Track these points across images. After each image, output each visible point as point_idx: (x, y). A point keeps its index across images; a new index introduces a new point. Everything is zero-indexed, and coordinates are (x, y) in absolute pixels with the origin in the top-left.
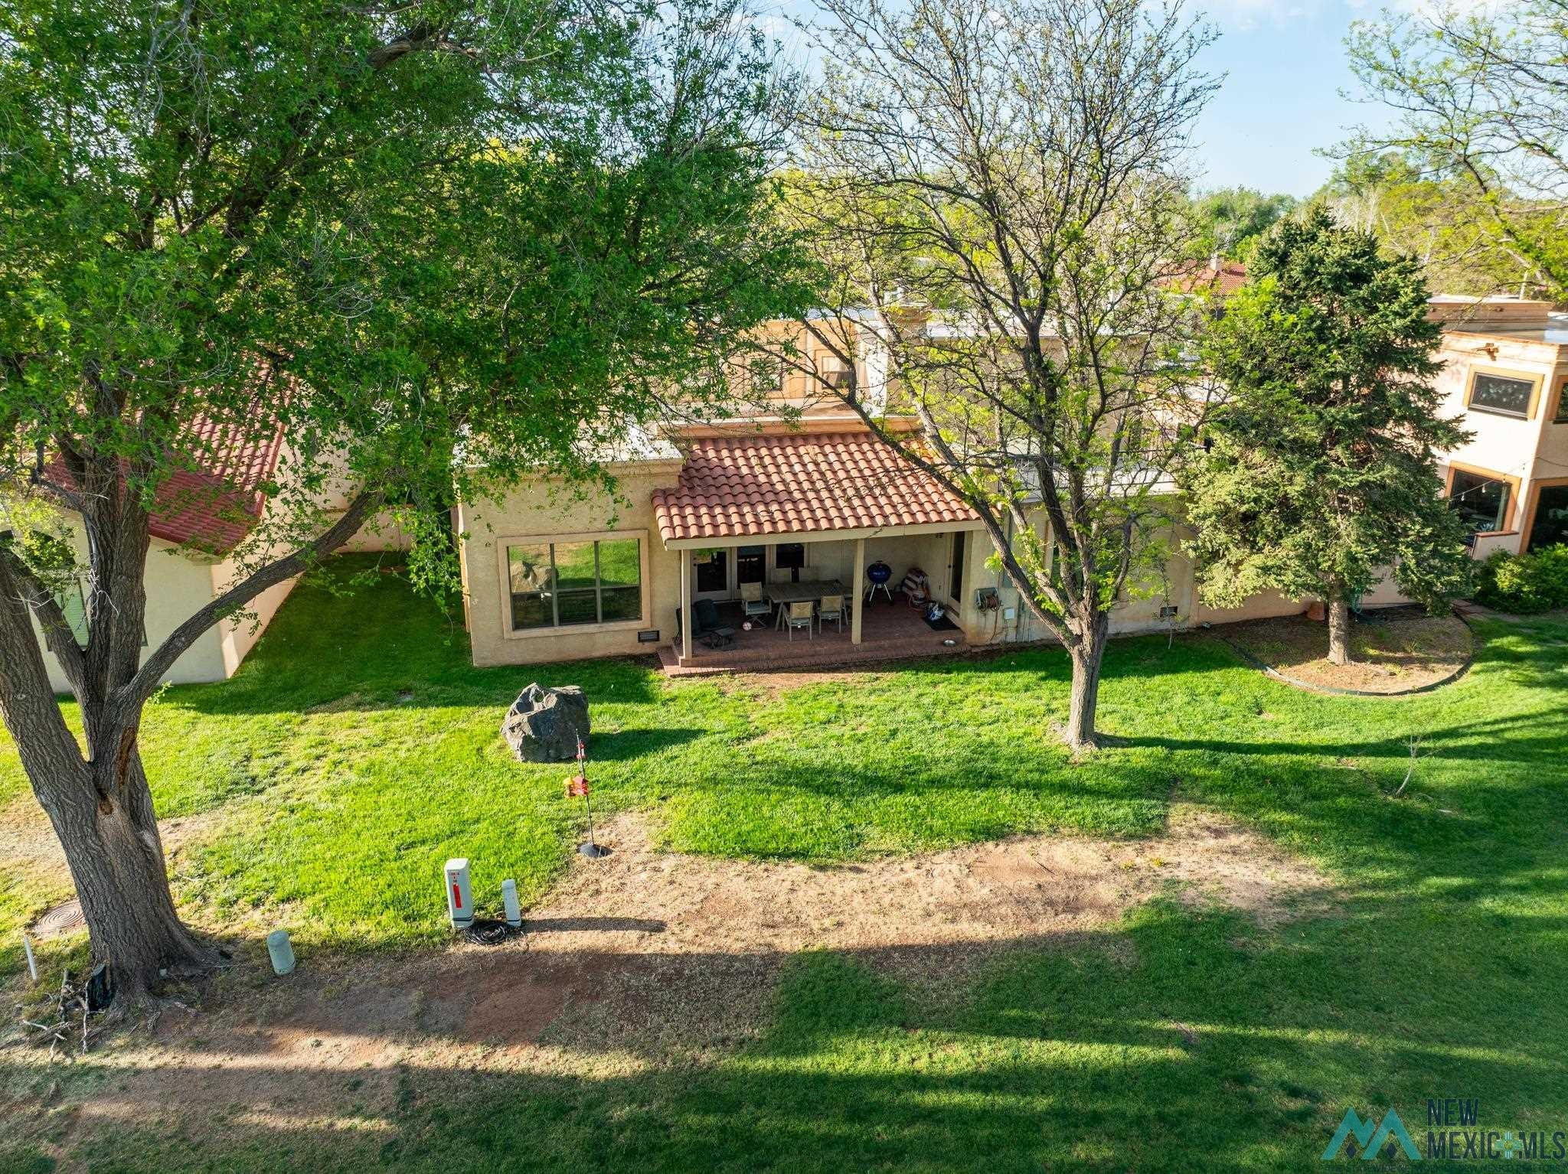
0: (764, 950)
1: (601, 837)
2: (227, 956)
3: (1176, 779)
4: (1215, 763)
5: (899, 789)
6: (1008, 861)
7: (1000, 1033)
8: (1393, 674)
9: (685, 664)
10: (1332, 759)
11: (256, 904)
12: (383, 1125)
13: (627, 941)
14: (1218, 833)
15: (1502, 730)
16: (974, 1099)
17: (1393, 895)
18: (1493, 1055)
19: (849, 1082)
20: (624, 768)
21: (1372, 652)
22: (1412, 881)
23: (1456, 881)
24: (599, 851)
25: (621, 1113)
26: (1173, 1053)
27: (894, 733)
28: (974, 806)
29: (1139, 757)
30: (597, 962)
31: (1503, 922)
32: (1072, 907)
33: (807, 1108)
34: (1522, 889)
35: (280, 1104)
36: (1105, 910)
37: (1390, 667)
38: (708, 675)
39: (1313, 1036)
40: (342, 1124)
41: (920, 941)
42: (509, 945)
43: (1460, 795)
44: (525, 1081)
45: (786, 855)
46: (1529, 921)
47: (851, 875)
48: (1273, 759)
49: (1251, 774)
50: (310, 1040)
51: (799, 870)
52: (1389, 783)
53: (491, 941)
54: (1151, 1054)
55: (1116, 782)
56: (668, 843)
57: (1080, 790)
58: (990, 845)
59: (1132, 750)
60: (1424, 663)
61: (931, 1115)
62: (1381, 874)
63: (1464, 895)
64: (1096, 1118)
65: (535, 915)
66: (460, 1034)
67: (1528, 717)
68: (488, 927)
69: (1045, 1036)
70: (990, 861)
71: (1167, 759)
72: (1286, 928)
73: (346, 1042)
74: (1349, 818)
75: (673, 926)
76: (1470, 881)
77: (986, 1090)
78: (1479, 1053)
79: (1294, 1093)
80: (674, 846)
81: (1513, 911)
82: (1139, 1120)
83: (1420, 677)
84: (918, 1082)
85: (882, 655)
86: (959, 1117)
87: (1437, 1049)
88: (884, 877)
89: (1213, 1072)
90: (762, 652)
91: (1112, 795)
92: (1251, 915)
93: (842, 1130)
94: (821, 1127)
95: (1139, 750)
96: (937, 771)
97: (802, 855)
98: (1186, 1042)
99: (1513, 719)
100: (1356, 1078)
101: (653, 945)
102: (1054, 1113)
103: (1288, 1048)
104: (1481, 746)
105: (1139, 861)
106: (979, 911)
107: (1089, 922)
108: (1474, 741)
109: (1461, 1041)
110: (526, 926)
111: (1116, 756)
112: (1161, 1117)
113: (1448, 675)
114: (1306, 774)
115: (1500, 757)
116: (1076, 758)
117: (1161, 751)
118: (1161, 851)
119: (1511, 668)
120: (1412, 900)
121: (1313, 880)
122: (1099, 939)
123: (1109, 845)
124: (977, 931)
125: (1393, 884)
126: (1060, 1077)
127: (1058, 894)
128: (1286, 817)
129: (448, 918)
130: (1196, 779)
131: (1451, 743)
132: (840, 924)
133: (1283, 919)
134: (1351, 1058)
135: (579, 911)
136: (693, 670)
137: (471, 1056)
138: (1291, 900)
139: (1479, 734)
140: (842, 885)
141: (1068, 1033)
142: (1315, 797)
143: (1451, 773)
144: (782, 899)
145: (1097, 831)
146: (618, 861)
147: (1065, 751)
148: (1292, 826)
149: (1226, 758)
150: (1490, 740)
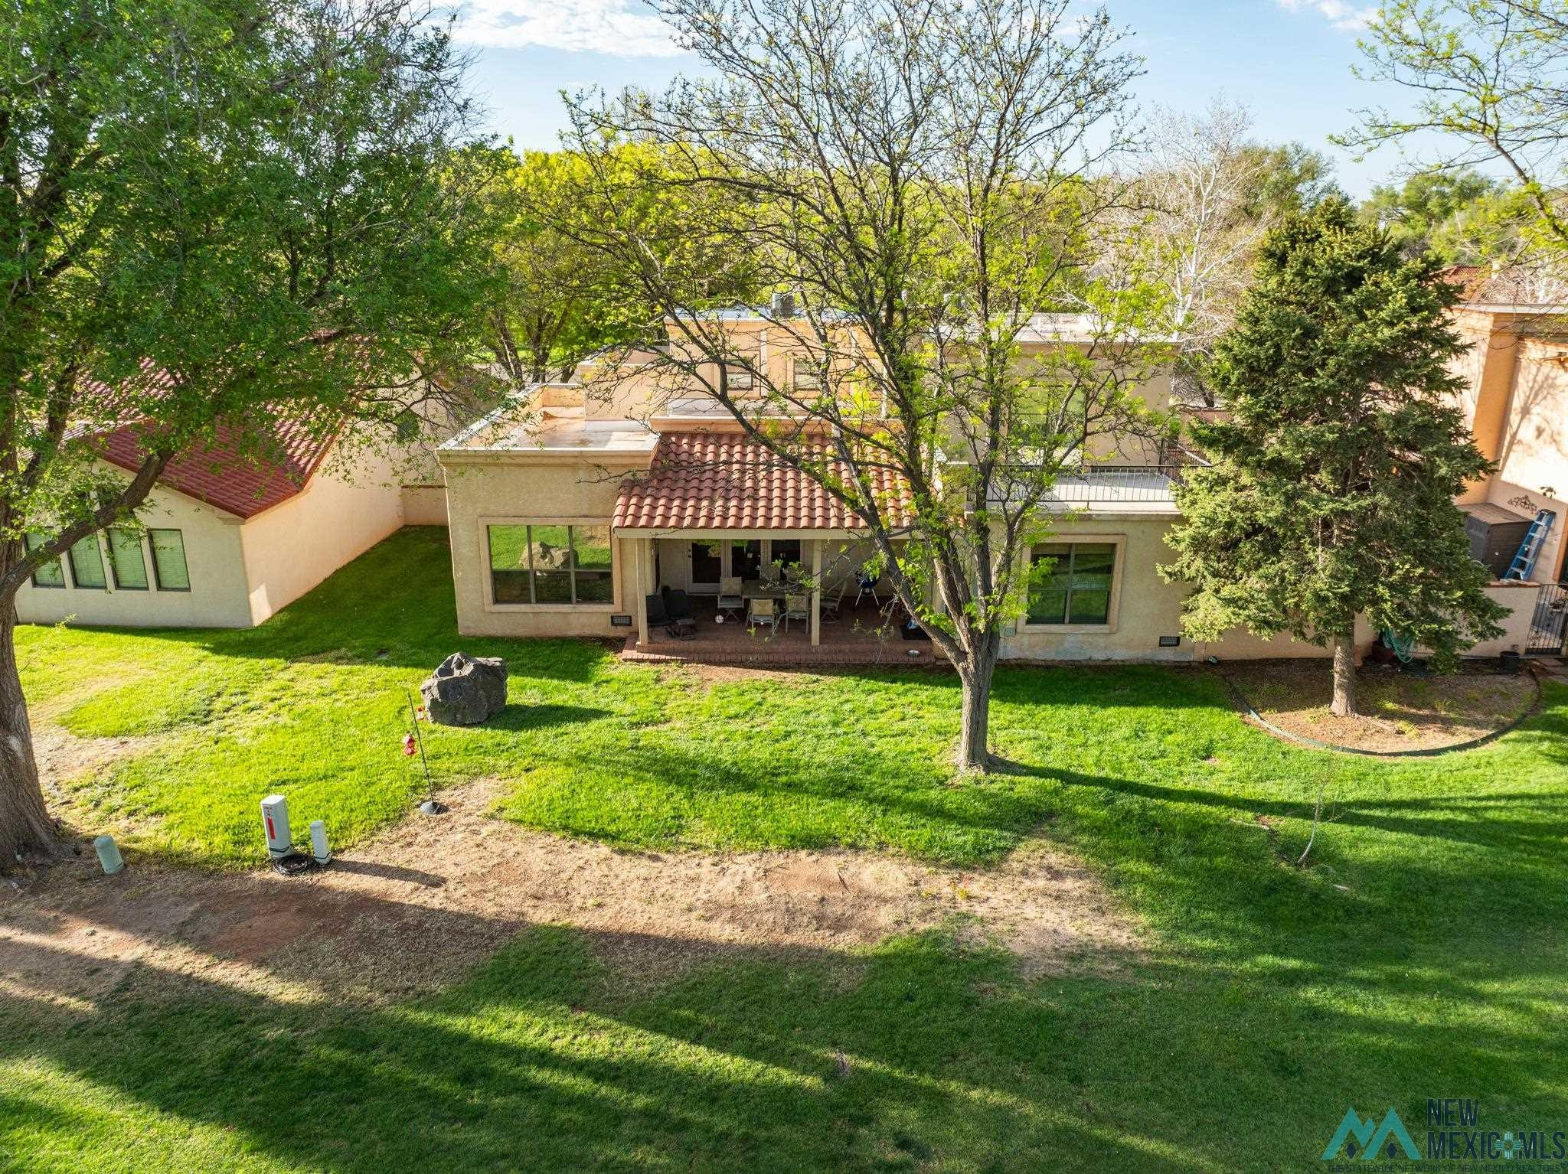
0: (514, 918)
1: (443, 797)
2: (78, 853)
3: (1052, 814)
4: (1110, 802)
5: (750, 787)
6: (813, 871)
7: (656, 1029)
8: (1400, 732)
9: (641, 650)
10: (1250, 815)
12: (89, 1007)
13: (401, 891)
14: (1055, 874)
15: (1486, 809)
16: (582, 1085)
17: (1205, 967)
18: (1167, 1150)
19: (486, 1047)
20: (510, 738)
21: (1390, 706)
22: (1241, 956)
23: (1293, 963)
24: (439, 808)
26: (811, 1081)
27: (787, 735)
28: (815, 814)
29: (1025, 787)
30: (362, 902)
31: (1315, 1014)
32: (839, 925)
33: (429, 1061)
34: (1369, 984)
36: (869, 935)
37: (1401, 725)
38: (658, 662)
39: (975, 1094)
40: (61, 1000)
41: (662, 932)
42: (304, 878)
43: (1371, 873)
44: (223, 991)
45: (594, 835)
46: (1345, 1017)
47: (645, 862)
48: (1181, 806)
49: (1143, 816)
50: (89, 929)
51: (604, 849)
52: (1290, 848)
53: (291, 873)
54: (787, 1077)
55: (983, 808)
56: (501, 810)
57: (937, 813)
58: (803, 854)
59: (1017, 779)
60: (1447, 725)
61: (533, 1090)
62: (1209, 943)
63: (1293, 979)
64: (684, 1125)
65: (346, 857)
66: (203, 945)
67: (1530, 797)
68: (296, 860)
69: (697, 1040)
70: (793, 869)
71: (1056, 792)
72: (1049, 983)
73: (114, 936)
74: (1217, 879)
75: (451, 885)
76: (1310, 966)
77: (598, 1078)
78: (1151, 1146)
79: (904, 1144)
80: (505, 814)
81: (1340, 1005)
82: (725, 1136)
83: (1434, 738)
84: (544, 1058)
86: (557, 1098)
87: (1103, 1133)
88: (675, 867)
89: (834, 1107)
90: (718, 645)
91: (964, 820)
92: (1022, 962)
93: (445, 1087)
94: (428, 1080)
95: (1030, 780)
96: (803, 776)
97: (612, 837)
98: (832, 1073)
99: (1510, 797)
100: (985, 1145)
101: (435, 899)
102: (646, 1113)
103: (938, 1101)
104: (1447, 823)
105: (947, 891)
106: (736, 913)
107: (846, 942)
108: (1440, 816)
109: (1145, 1130)
110: (333, 865)
111: (998, 783)
112: (745, 1138)
113: (1469, 739)
114: (1205, 827)
115: (1460, 837)
116: (957, 780)
117: (1051, 783)
118: (977, 885)
119: (1551, 740)
120: (1224, 975)
121: (1122, 938)
122: (842, 959)
123: (925, 870)
124: (721, 931)
125: (1217, 955)
126: (682, 1082)
127: (835, 910)
128: (1145, 868)
129: (265, 849)
130: (1074, 816)
131: (1410, 815)
132: (599, 905)
133: (1054, 972)
134: (1000, 1123)
135: (383, 859)
136: (646, 656)
137: (196, 964)
138: (1079, 954)
139: (1452, 809)
140: (630, 870)
141: (721, 1042)
142: (1198, 853)
143: (1380, 847)
144: (564, 876)
145: (924, 855)
146: (447, 820)
147: (948, 771)
148: (1144, 878)
149: (1124, 800)
150: (1463, 817)
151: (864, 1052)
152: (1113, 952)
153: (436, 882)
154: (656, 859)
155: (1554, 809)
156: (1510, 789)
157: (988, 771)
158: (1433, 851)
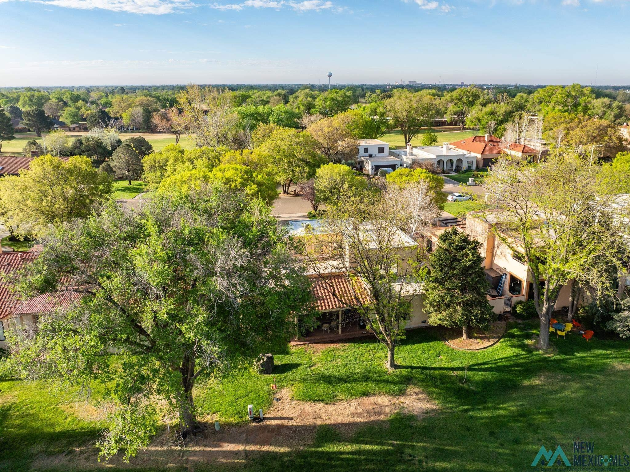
0: (313, 424)
1: (278, 396)
2: (206, 427)
3: (411, 378)
4: (422, 373)
5: (346, 382)
6: (368, 401)
7: (358, 443)
8: (479, 342)
9: (296, 341)
10: (451, 372)
11: (208, 414)
12: (243, 461)
13: (285, 422)
14: (417, 394)
15: (498, 362)
16: (350, 456)
17: (450, 411)
18: (453, 448)
19: (328, 453)
20: (283, 376)
21: (476, 335)
22: (456, 407)
23: (466, 407)
24: (278, 400)
25: (286, 459)
26: (390, 448)
27: (347, 364)
28: (362, 387)
29: (404, 372)
30: (280, 427)
31: (471, 417)
32: (379, 414)
33: (320, 458)
34: (480, 409)
35: (224, 457)
36: (386, 414)
37: (478, 340)
38: (302, 344)
39: (419, 444)
40: (236, 461)
41: (345, 422)
42: (261, 423)
43: (477, 383)
44: (268, 452)
45: (319, 401)
46: (477, 417)
47: (333, 406)
48: (437, 372)
49: (430, 376)
50: (226, 445)
51: (322, 404)
52: (461, 379)
53: (258, 422)
54: (386, 448)
55: (397, 379)
56: (293, 397)
57: (387, 382)
58: (364, 398)
59: (402, 370)
60: (488, 339)
61: (342, 459)
62: (450, 405)
63: (466, 411)
64: (372, 460)
65: (266, 416)
66: (255, 443)
67: (506, 358)
68: (256, 419)
69: (366, 444)
70: (364, 402)
71: (411, 372)
72: (424, 419)
73: (233, 445)
74: (448, 389)
75: (295, 419)
76: (469, 407)
77: (353, 455)
78: (450, 448)
79: (410, 456)
80: (294, 398)
81: (475, 415)
82: (381, 460)
83: (486, 343)
84: (341, 453)
85: (347, 337)
86: (348, 460)
87: (442, 447)
88: (340, 406)
89: (396, 452)
90: (316, 337)
91: (395, 383)
92: (417, 416)
93: (326, 462)
94: (322, 461)
95: (405, 369)
96: (356, 377)
97: (322, 401)
98: (393, 445)
99: (502, 359)
100: (424, 453)
101: (291, 423)
102: (365, 459)
103: (413, 447)
104: (490, 368)
105: (397, 402)
106: (359, 415)
107: (382, 417)
108: (489, 366)
109: (448, 445)
110: (265, 419)
111: (398, 371)
112: (384, 460)
113: (493, 343)
114: (443, 377)
115: (493, 371)
116: (389, 372)
117: (409, 370)
118: (402, 399)
119: (509, 340)
120: (454, 412)
121: (434, 407)
122: (383, 422)
123: (391, 397)
124: (357, 420)
125: (452, 408)
126: (368, 452)
127: (377, 410)
128: (434, 389)
129: (249, 417)
130: (416, 378)
131: (483, 367)
132: (329, 418)
133: (424, 417)
134: (425, 449)
135: (275, 415)
136: (299, 343)
137: (257, 448)
138: (427, 412)
139: (491, 364)
140: (331, 408)
141: (371, 443)
142: (443, 384)
143: (478, 376)
144: (317, 412)
145: (389, 393)
146: (282, 402)
147: (386, 370)
148: (434, 392)
149: (425, 372)
150: (493, 366)
151: (397, 440)
152: (433, 411)
153: (292, 419)
154: (334, 404)
155: (510, 361)
156: (502, 356)
157: (395, 369)
158: (488, 375)
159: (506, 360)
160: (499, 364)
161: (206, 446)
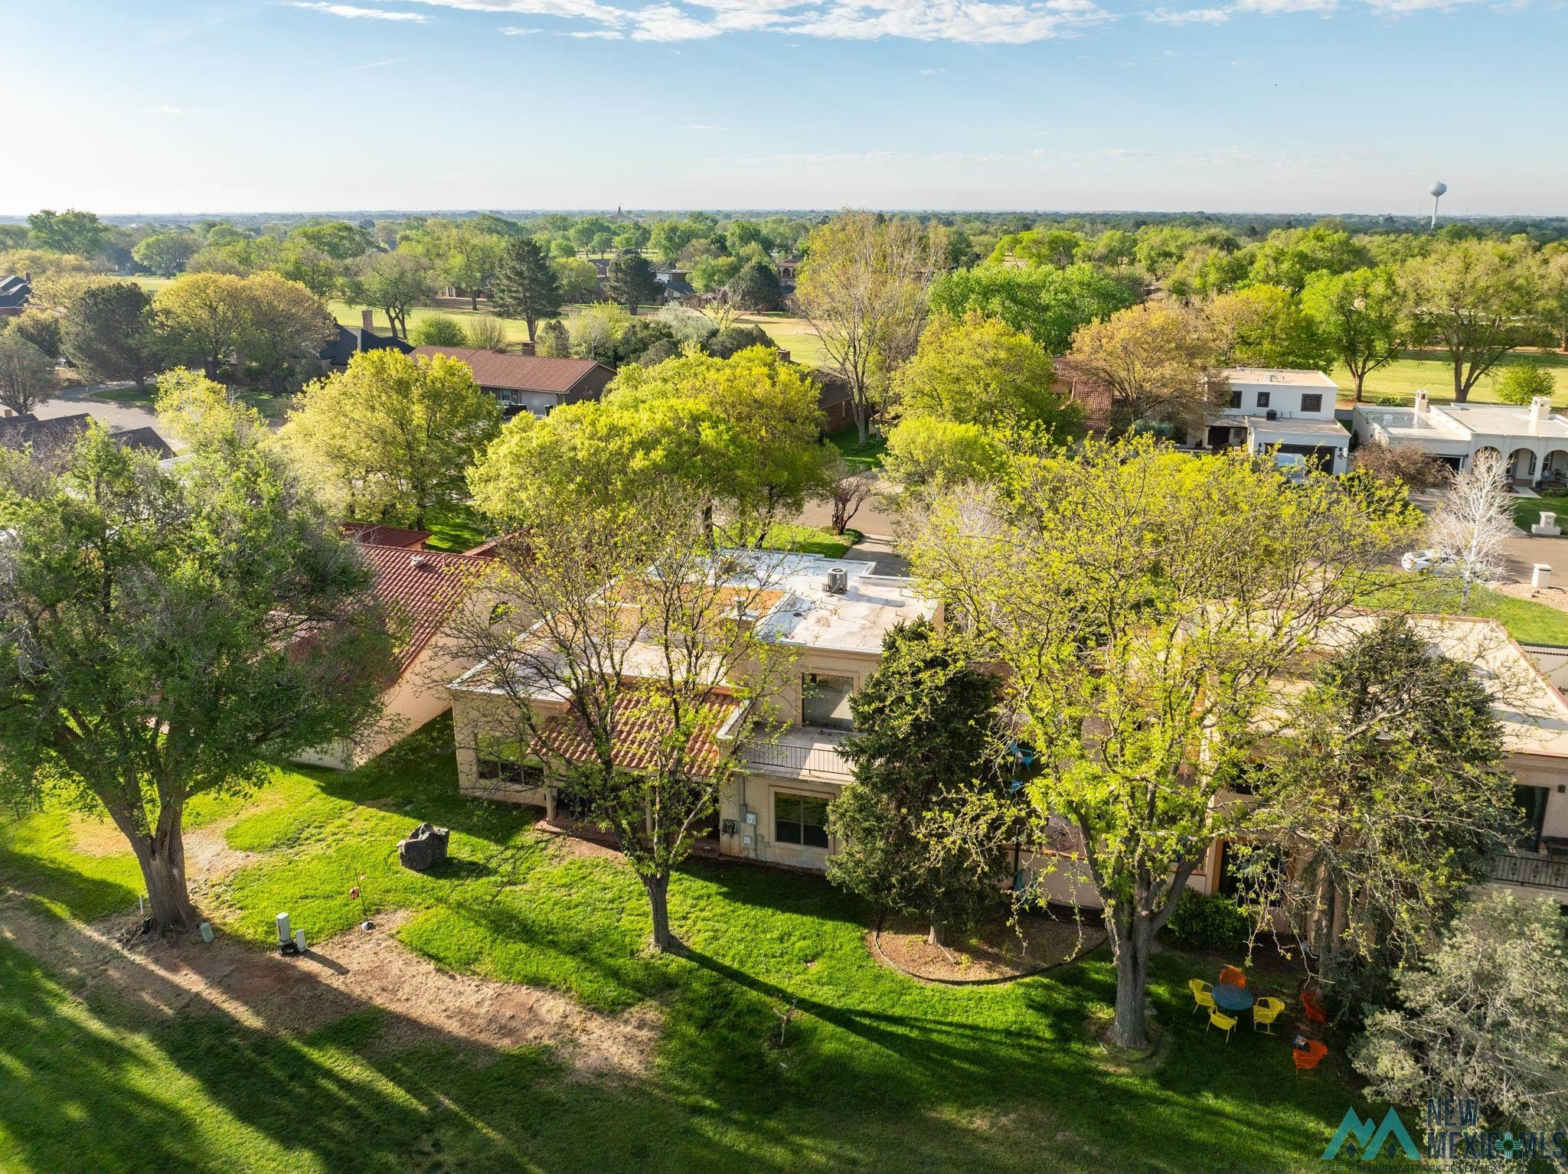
0: (366, 1000)
1: (379, 919)
2: (197, 926)
3: (675, 986)
4: (716, 984)
5: (530, 940)
6: (523, 999)
7: (380, 1070)
8: (957, 963)
9: (553, 824)
10: (787, 1007)
12: (170, 1012)
13: (325, 974)
14: (642, 1025)
15: (938, 1031)
16: (333, 1088)
17: (661, 1095)
19: (309, 1063)
22: (685, 1093)
23: (709, 1103)
24: (371, 927)
25: (234, 1040)
26: (423, 1109)
28: (547, 963)
29: (678, 964)
30: (306, 978)
31: (688, 1131)
32: (509, 1033)
33: (284, 1065)
34: (733, 1122)
35: (155, 994)
36: (518, 1040)
37: (964, 958)
38: (554, 833)
39: (485, 1130)
40: (162, 1007)
41: (423, 1020)
42: (288, 959)
43: (812, 1059)
45: (434, 958)
47: (445, 978)
48: (752, 994)
49: (725, 997)
50: (186, 972)
51: (429, 967)
53: (284, 954)
54: (415, 1104)
56: (399, 933)
57: (612, 974)
59: (679, 959)
60: (996, 963)
62: (677, 1082)
64: (358, 1116)
65: (314, 949)
66: (227, 990)
67: (974, 1028)
68: (290, 949)
69: (393, 1079)
70: (513, 996)
71: (691, 971)
72: (575, 1086)
73: (195, 977)
74: (723, 1045)
75: (349, 974)
76: (715, 1106)
79: (436, 1144)
80: (399, 935)
81: (705, 1130)
82: (371, 1124)
83: (974, 972)
84: (328, 1074)
86: (321, 1093)
87: (523, 1160)
88: (458, 984)
89: (422, 1123)
91: (624, 983)
92: (573, 1071)
93: (282, 1078)
94: (278, 1074)
95: (685, 960)
96: (564, 937)
97: (438, 960)
99: (962, 1026)
100: (468, 1153)
102: (348, 1107)
103: (467, 1129)
104: (899, 1036)
105: (577, 1024)
106: (468, 1018)
107: (502, 1043)
108: (901, 1030)
109: (540, 1163)
110: (304, 953)
111: (665, 959)
112: (378, 1127)
113: (995, 977)
114: (753, 1011)
116: (641, 954)
117: (694, 965)
118: (595, 1024)
119: (1048, 988)
120: (665, 1101)
121: (637, 1069)
122: (491, 1052)
123: (577, 1009)
124: (453, 1027)
125: (673, 1089)
126: (373, 1096)
127: (514, 1024)
128: (691, 1031)
129: (278, 938)
130: (687, 990)
132: (408, 1000)
133: (583, 1081)
134: (484, 1145)
135: (328, 953)
136: (553, 828)
137: (220, 999)
138: (606, 1073)
139: (914, 1027)
140: (436, 981)
141: (402, 1082)
142: (731, 1027)
144: (404, 979)
145: (585, 999)
146: (370, 934)
148: (684, 1037)
149: (726, 984)
151: (456, 1101)
152: (624, 1077)
153: (342, 971)
154: (452, 977)
155: (974, 1039)
156: (963, 1020)
158: (865, 1052)
159: (969, 1032)
160: (935, 1036)
161: (156, 961)
